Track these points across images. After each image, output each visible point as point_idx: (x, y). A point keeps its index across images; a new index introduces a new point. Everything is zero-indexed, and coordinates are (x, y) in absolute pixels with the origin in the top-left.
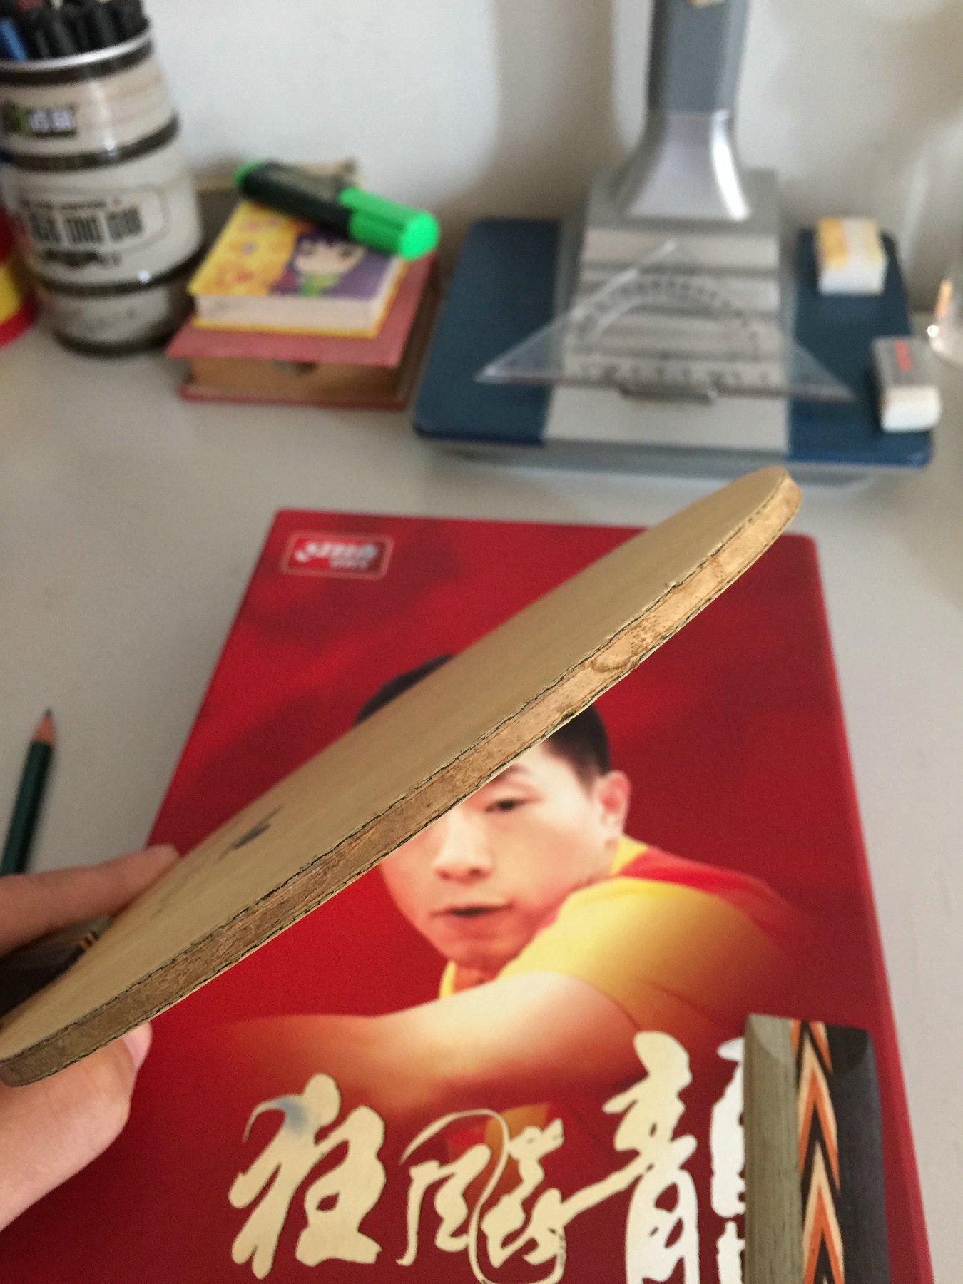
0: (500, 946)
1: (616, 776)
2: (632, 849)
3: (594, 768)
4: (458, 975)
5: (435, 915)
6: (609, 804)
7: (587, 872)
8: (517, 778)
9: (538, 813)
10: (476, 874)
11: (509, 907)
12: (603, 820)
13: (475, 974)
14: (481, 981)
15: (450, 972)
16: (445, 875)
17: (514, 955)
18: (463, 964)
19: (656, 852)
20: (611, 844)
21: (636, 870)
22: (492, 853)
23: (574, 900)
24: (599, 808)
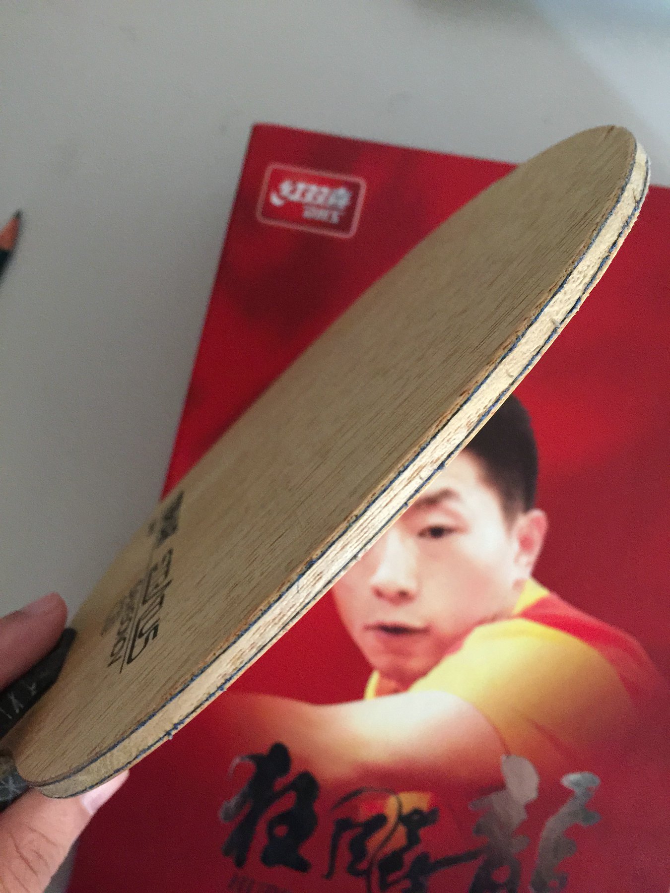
0: (414, 664)
1: (537, 514)
2: (536, 592)
3: (519, 503)
4: (380, 683)
5: (368, 628)
6: (525, 543)
7: (494, 608)
8: (450, 504)
9: (461, 543)
10: (403, 596)
11: (425, 631)
12: (516, 560)
13: (393, 684)
14: (396, 691)
15: (374, 680)
16: (379, 593)
17: (423, 673)
18: (385, 675)
19: (555, 598)
20: (518, 585)
21: (536, 614)
22: (419, 578)
23: (479, 632)
24: (516, 546)
